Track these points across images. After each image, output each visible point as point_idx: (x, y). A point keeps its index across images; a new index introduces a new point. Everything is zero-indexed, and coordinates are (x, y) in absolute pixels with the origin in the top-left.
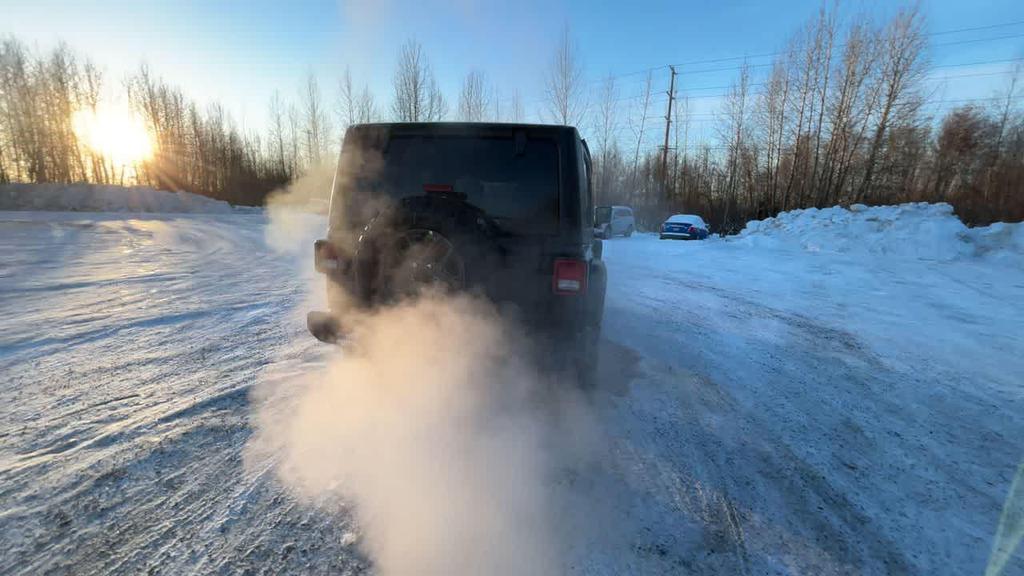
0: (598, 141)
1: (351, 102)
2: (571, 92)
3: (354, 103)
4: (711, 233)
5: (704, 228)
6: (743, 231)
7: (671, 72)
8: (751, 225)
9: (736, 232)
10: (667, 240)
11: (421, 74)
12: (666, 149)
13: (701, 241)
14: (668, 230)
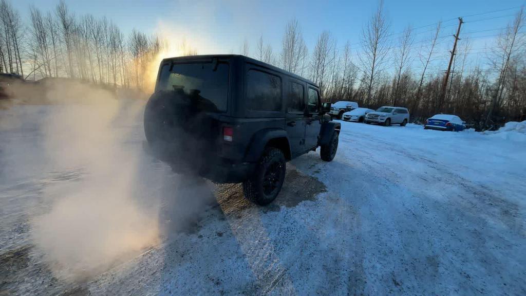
0: (396, 68)
1: (261, 52)
2: (380, 40)
3: (263, 52)
4: (468, 127)
5: (461, 124)
6: (501, 129)
7: (459, 22)
8: (509, 125)
9: (495, 128)
10: (429, 130)
11: (296, 36)
12: (448, 72)
13: (456, 132)
14: (430, 124)
